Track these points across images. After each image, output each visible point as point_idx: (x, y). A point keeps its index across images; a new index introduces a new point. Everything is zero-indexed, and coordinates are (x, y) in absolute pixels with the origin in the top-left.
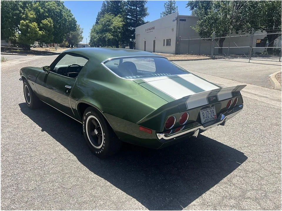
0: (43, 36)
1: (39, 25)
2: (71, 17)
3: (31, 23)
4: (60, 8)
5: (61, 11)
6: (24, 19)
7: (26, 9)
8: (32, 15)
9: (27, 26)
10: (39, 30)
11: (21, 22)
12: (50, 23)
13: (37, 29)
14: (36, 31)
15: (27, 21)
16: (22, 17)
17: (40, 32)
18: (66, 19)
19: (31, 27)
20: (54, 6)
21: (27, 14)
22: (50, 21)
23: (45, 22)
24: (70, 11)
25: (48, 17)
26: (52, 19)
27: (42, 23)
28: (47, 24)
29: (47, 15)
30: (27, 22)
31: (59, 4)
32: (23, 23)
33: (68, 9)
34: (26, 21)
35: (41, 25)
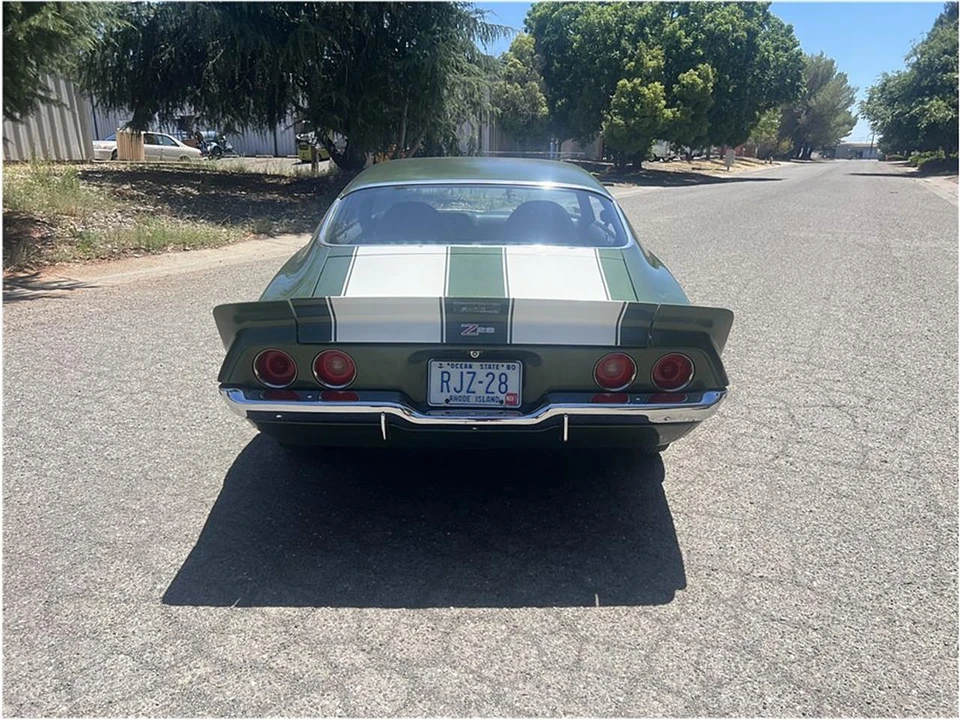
0: (674, 123)
1: (668, 89)
2: (786, 50)
3: (647, 87)
4: (753, 24)
5: (752, 34)
6: (630, 76)
7: (642, 44)
8: (654, 59)
9: (636, 94)
10: (666, 107)
11: (621, 83)
12: (706, 79)
13: (660, 102)
14: (657, 108)
15: (637, 81)
16: (627, 68)
17: (668, 113)
18: (767, 61)
19: (644, 95)
20: (732, 22)
21: (639, 59)
22: (707, 72)
23: (689, 77)
24: (790, 30)
25: (702, 60)
26: (712, 67)
27: (678, 82)
28: (694, 85)
29: (701, 53)
30: (635, 84)
31: (749, 11)
32: (624, 86)
33: (783, 25)
34: (635, 81)
35: (676, 88)
